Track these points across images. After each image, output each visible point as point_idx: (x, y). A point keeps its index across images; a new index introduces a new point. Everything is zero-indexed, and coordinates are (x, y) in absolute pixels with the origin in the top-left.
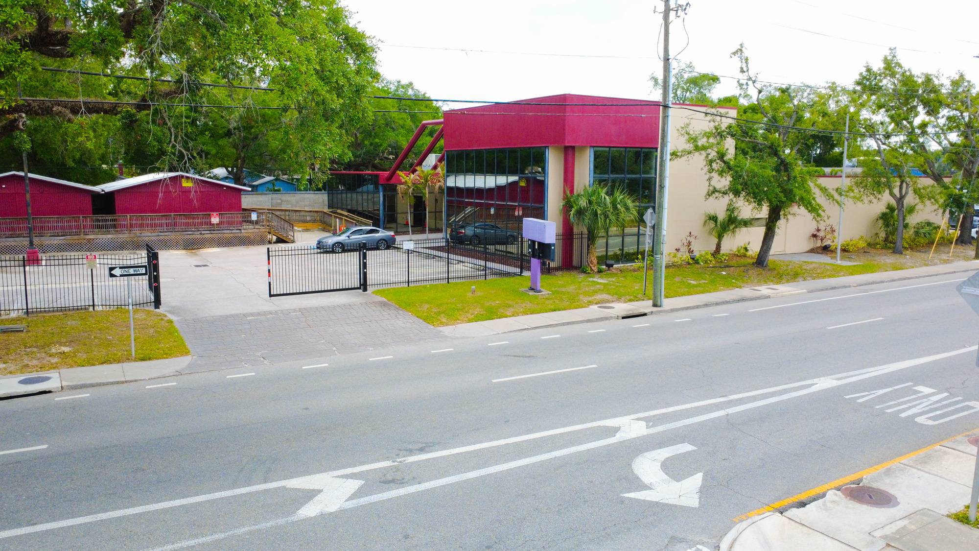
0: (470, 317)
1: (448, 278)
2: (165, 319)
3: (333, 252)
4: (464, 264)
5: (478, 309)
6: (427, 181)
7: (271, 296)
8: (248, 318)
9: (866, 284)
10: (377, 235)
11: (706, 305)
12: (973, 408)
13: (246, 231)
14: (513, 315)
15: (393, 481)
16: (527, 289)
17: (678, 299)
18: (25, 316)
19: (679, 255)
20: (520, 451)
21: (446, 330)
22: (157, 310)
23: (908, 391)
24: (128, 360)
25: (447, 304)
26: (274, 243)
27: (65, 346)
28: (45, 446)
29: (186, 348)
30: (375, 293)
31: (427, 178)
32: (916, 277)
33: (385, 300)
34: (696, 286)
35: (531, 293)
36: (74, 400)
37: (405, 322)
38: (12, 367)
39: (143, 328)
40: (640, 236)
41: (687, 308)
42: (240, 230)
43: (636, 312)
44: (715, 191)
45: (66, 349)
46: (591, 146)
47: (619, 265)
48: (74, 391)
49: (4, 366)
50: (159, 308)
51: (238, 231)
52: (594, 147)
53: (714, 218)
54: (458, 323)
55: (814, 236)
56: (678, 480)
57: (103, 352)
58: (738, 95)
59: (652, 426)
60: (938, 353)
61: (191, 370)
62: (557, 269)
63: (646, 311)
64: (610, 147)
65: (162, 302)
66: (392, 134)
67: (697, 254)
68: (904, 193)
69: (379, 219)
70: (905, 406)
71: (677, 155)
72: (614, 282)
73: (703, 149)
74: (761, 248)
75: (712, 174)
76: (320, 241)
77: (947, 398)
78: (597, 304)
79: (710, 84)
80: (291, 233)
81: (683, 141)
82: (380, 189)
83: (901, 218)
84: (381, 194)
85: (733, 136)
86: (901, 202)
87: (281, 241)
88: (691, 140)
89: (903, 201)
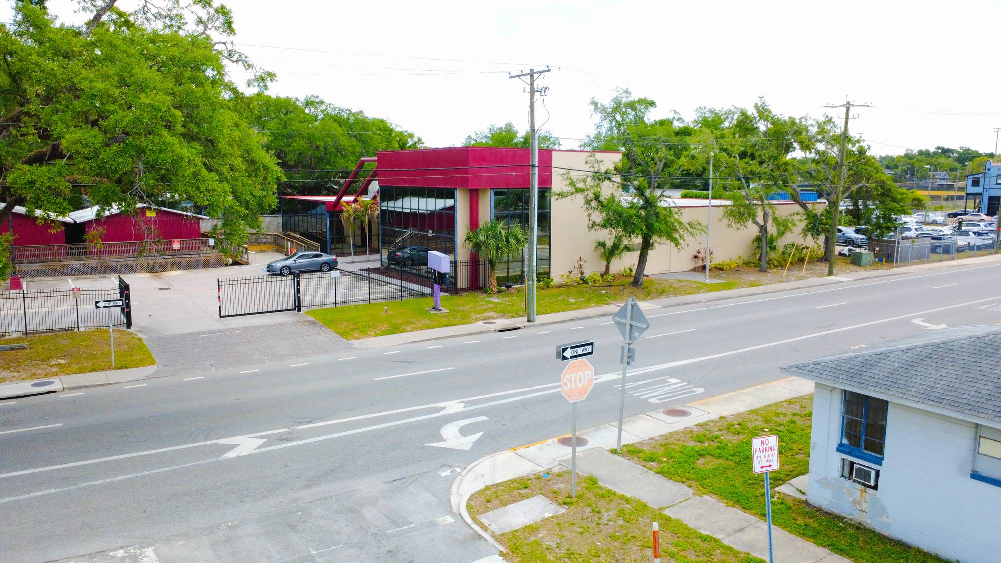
0: (378, 332)
1: (370, 300)
2: (136, 337)
3: (281, 274)
4: (391, 285)
5: (385, 326)
6: (367, 209)
7: (221, 317)
8: (202, 336)
9: (715, 300)
10: (320, 259)
11: (571, 320)
13: (204, 255)
14: (412, 331)
15: (286, 439)
16: (431, 308)
17: (553, 314)
18: (24, 336)
19: (572, 276)
20: (373, 422)
21: (356, 343)
22: (129, 330)
23: (664, 381)
24: (109, 369)
25: (362, 322)
26: (231, 265)
27: (61, 359)
28: (61, 425)
29: (153, 360)
30: (307, 313)
31: (367, 207)
32: (763, 293)
33: (314, 319)
34: (575, 303)
35: (433, 312)
36: (73, 397)
37: (326, 336)
38: (24, 375)
39: (119, 345)
41: (555, 323)
42: (199, 254)
43: (511, 327)
44: (594, 224)
45: (62, 362)
46: (491, 189)
47: (517, 286)
48: (72, 391)
49: (18, 374)
50: (130, 328)
51: (197, 256)
52: (494, 189)
53: (602, 245)
54: (367, 337)
55: (696, 257)
56: (465, 437)
57: (90, 363)
58: (672, 118)
59: (467, 407)
60: (708, 355)
61: (157, 375)
62: (465, 290)
63: (519, 326)
64: (508, 188)
65: (132, 323)
66: (342, 160)
67: (586, 275)
68: (765, 221)
69: (326, 241)
70: (650, 392)
71: (561, 195)
72: (505, 301)
73: (582, 191)
74: (637, 271)
75: (591, 211)
76: (272, 263)
77: (684, 386)
78: (483, 320)
79: (646, 107)
80: (245, 256)
81: (566, 185)
82: (328, 215)
83: (764, 242)
84: (328, 219)
85: (609, 179)
86: (763, 229)
87: (236, 263)
88: (572, 184)
89: (766, 227)
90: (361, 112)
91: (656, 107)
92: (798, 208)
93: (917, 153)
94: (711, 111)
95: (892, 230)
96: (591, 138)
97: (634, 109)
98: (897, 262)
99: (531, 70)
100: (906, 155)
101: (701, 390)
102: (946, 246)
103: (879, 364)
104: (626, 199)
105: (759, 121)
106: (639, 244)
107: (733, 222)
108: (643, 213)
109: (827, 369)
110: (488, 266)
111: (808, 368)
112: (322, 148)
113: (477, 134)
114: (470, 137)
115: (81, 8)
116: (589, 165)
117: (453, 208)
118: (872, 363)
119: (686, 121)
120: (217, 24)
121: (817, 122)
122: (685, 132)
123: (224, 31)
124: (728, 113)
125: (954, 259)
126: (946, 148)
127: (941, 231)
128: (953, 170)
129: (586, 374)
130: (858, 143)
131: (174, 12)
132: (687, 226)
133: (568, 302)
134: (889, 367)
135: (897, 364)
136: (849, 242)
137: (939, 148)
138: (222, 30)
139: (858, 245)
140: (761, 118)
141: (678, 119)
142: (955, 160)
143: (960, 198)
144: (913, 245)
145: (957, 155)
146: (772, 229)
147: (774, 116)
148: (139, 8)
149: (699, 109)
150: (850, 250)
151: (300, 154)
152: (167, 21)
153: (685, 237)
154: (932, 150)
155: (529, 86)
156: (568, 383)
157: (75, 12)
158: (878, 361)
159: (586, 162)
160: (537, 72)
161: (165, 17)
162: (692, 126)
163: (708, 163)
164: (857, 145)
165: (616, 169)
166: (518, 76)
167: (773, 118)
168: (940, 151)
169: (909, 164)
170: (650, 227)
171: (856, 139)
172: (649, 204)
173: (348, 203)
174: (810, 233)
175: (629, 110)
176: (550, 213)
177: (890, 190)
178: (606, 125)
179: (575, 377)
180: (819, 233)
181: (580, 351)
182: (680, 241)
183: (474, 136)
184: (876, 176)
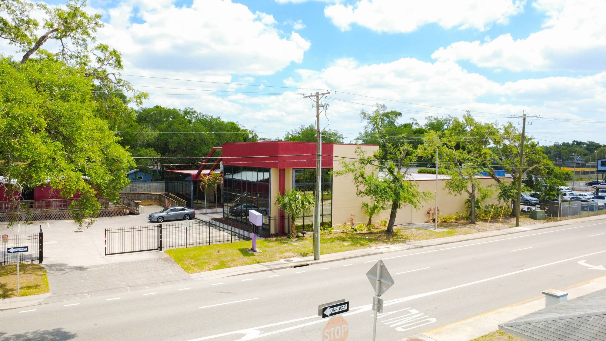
0: (211, 267)
1: (209, 242)
3: (157, 222)
4: (227, 231)
5: (216, 263)
6: (216, 180)
7: (106, 255)
8: (89, 269)
10: (184, 212)
11: (344, 259)
12: (430, 321)
13: (110, 208)
14: (234, 266)
16: (250, 249)
17: (332, 254)
19: (346, 226)
21: (194, 276)
23: (407, 312)
24: (15, 296)
25: (201, 259)
26: (128, 214)
29: (48, 289)
30: (166, 252)
31: (217, 178)
33: (169, 256)
34: (347, 246)
37: (174, 270)
40: (324, 216)
41: (333, 261)
43: (303, 263)
44: (361, 192)
46: (293, 169)
47: (309, 233)
50: (41, 263)
51: (105, 209)
52: (295, 169)
53: (366, 205)
54: (202, 271)
55: (428, 213)
58: (412, 123)
59: (263, 333)
60: (439, 290)
61: (47, 302)
62: (275, 235)
63: (308, 263)
64: (304, 169)
67: (356, 226)
68: (473, 191)
69: (191, 199)
70: (397, 321)
71: (339, 174)
72: (301, 244)
73: (353, 171)
74: (389, 223)
75: (358, 184)
76: (153, 214)
77: (422, 316)
78: (284, 258)
79: (396, 117)
80: (138, 209)
81: (342, 167)
82: (192, 183)
83: (473, 204)
84: (192, 185)
85: (370, 163)
86: (472, 195)
87: (131, 213)
88: (346, 166)
89: (474, 194)
90: (219, 118)
91: (402, 116)
92: (493, 181)
93: (561, 145)
94: (435, 119)
95: (555, 196)
96: (362, 134)
97: (388, 117)
98: (560, 217)
99: (318, 93)
100: (555, 145)
101: (434, 320)
102: (591, 206)
103: (581, 328)
104: (382, 176)
105: (467, 126)
106: (391, 205)
107: (452, 191)
108: (392, 185)
109: (538, 329)
110: (291, 220)
111: (521, 327)
112: (192, 140)
113: (293, 132)
114: (289, 133)
115: (21, 50)
116: (357, 154)
117: (268, 181)
118: (575, 326)
119: (420, 125)
120: (111, 62)
121: (504, 127)
122: (420, 132)
123: (115, 67)
124: (446, 120)
125: (597, 215)
126: (579, 141)
127: (585, 195)
128: (585, 155)
129: (343, 328)
130: (530, 140)
131: (82, 54)
132: (422, 194)
133: (343, 245)
134: (589, 330)
135: (597, 329)
136: (527, 202)
137: (574, 141)
138: (114, 66)
139: (533, 204)
140: (468, 124)
141: (416, 124)
142: (585, 149)
143: (593, 173)
144: (569, 206)
145: (586, 146)
146: (477, 195)
147: (476, 123)
148: (60, 51)
149: (428, 118)
150: (528, 208)
151: (179, 143)
152: (79, 60)
153: (421, 201)
154: (571, 143)
155: (316, 103)
156: (328, 336)
157: (17, 52)
158: (580, 324)
159: (355, 152)
160: (321, 94)
161: (77, 58)
162: (424, 128)
163: (435, 153)
164: (530, 141)
165: (375, 156)
166: (309, 96)
167: (476, 124)
168: (575, 143)
169: (558, 151)
170: (397, 194)
171: (529, 138)
172: (396, 180)
173: (205, 175)
174: (502, 198)
175: (385, 118)
176: (332, 184)
177: (553, 170)
178: (371, 127)
179: (334, 331)
180: (508, 197)
181: (338, 309)
182: (418, 204)
183: (291, 133)
184: (544, 161)
